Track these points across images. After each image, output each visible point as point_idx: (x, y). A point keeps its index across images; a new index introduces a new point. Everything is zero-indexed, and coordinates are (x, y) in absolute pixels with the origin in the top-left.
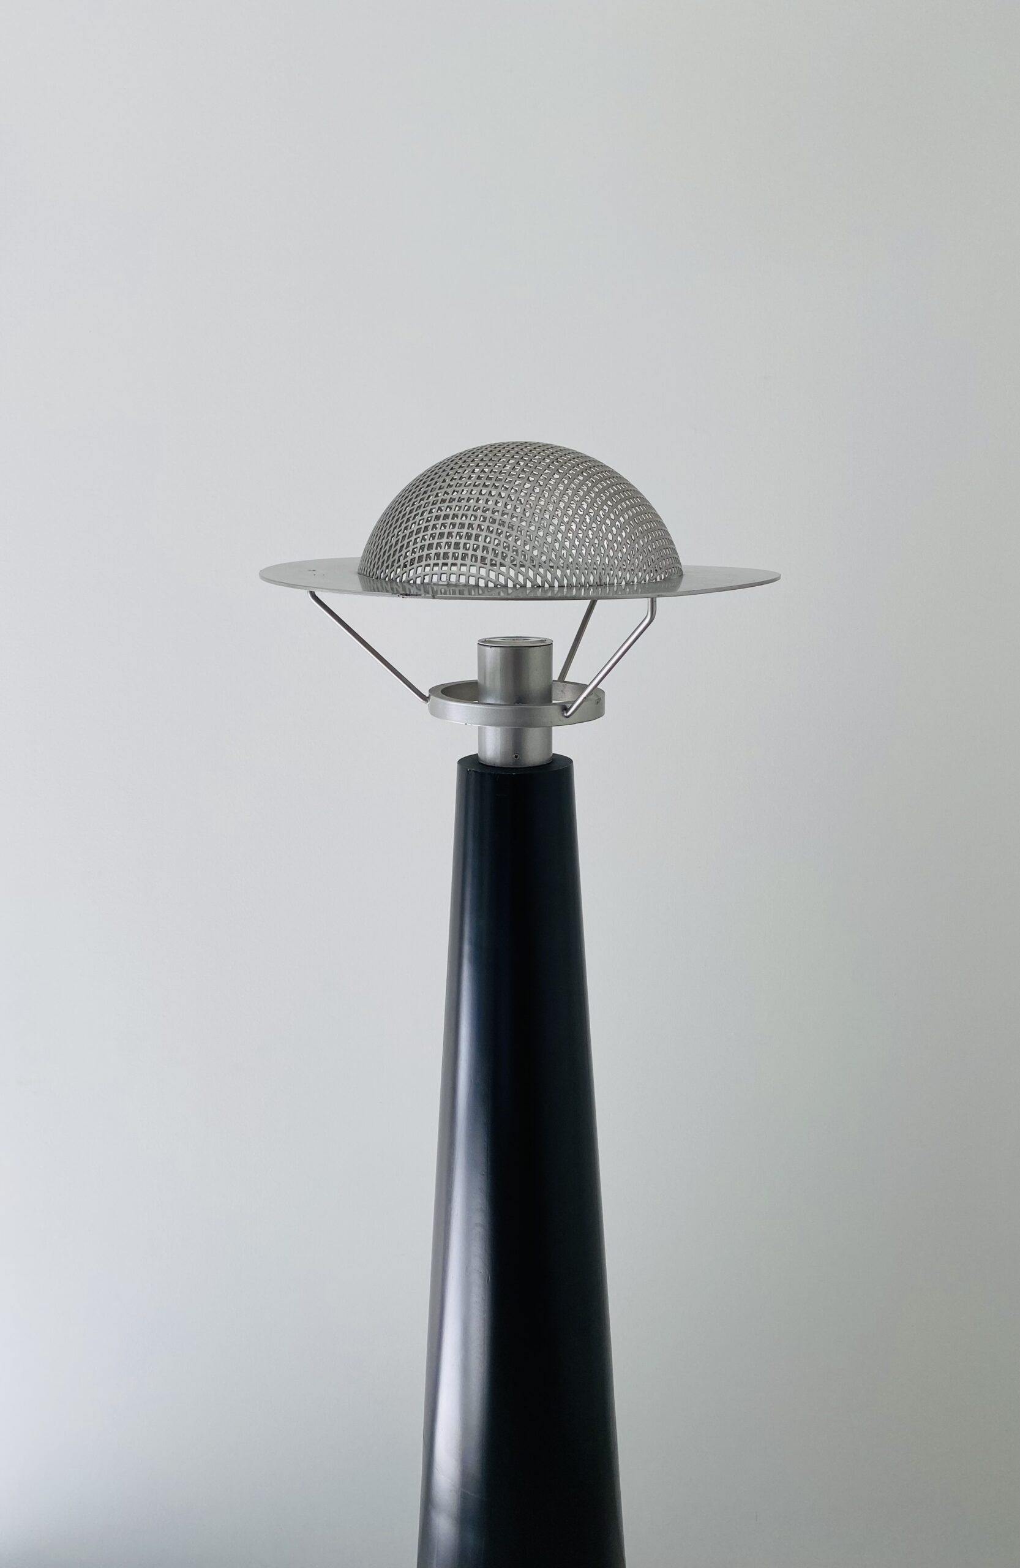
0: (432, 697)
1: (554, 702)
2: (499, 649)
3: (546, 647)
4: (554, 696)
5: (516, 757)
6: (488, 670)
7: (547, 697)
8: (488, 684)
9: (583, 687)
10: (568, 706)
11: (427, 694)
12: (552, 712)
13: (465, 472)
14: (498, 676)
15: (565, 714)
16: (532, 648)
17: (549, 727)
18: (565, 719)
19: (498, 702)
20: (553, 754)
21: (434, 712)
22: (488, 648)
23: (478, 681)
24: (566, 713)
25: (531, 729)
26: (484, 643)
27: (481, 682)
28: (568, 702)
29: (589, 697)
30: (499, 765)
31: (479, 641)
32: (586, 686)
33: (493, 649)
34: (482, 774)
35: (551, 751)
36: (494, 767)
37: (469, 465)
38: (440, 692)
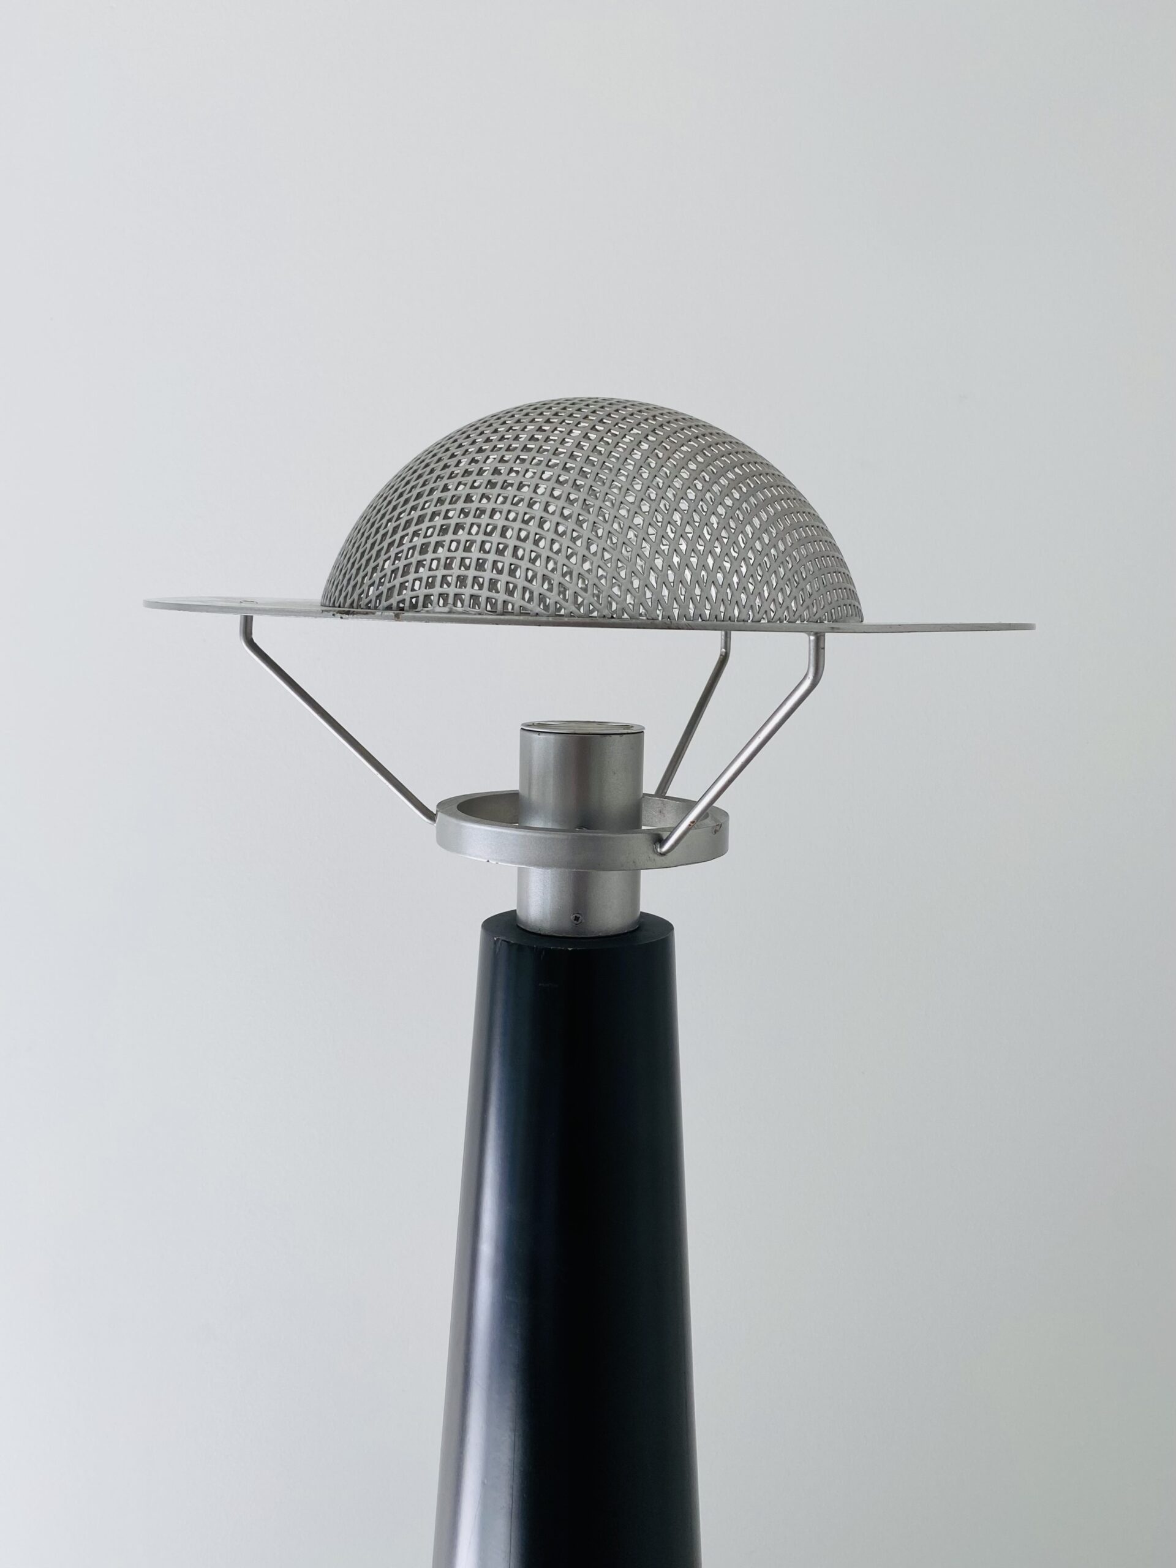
0: (439, 813)
1: (644, 828)
2: (552, 737)
3: (634, 736)
4: (644, 820)
5: (577, 919)
6: (536, 770)
7: (632, 819)
8: (535, 796)
9: (690, 805)
10: (665, 835)
11: (434, 810)
12: (637, 843)
13: (488, 461)
14: (551, 782)
15: (659, 850)
16: (608, 737)
17: (637, 870)
18: (658, 859)
19: (549, 826)
20: (641, 912)
21: (446, 842)
22: (536, 736)
23: (520, 792)
24: (661, 847)
25: (602, 873)
26: (529, 729)
27: (524, 793)
28: (664, 829)
29: (698, 823)
30: (547, 933)
31: (523, 725)
32: (696, 803)
33: (542, 736)
34: (520, 948)
35: (639, 909)
36: (540, 935)
37: (495, 446)
38: (455, 807)
